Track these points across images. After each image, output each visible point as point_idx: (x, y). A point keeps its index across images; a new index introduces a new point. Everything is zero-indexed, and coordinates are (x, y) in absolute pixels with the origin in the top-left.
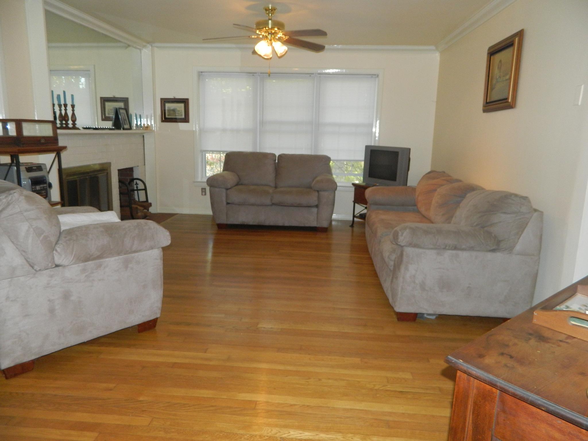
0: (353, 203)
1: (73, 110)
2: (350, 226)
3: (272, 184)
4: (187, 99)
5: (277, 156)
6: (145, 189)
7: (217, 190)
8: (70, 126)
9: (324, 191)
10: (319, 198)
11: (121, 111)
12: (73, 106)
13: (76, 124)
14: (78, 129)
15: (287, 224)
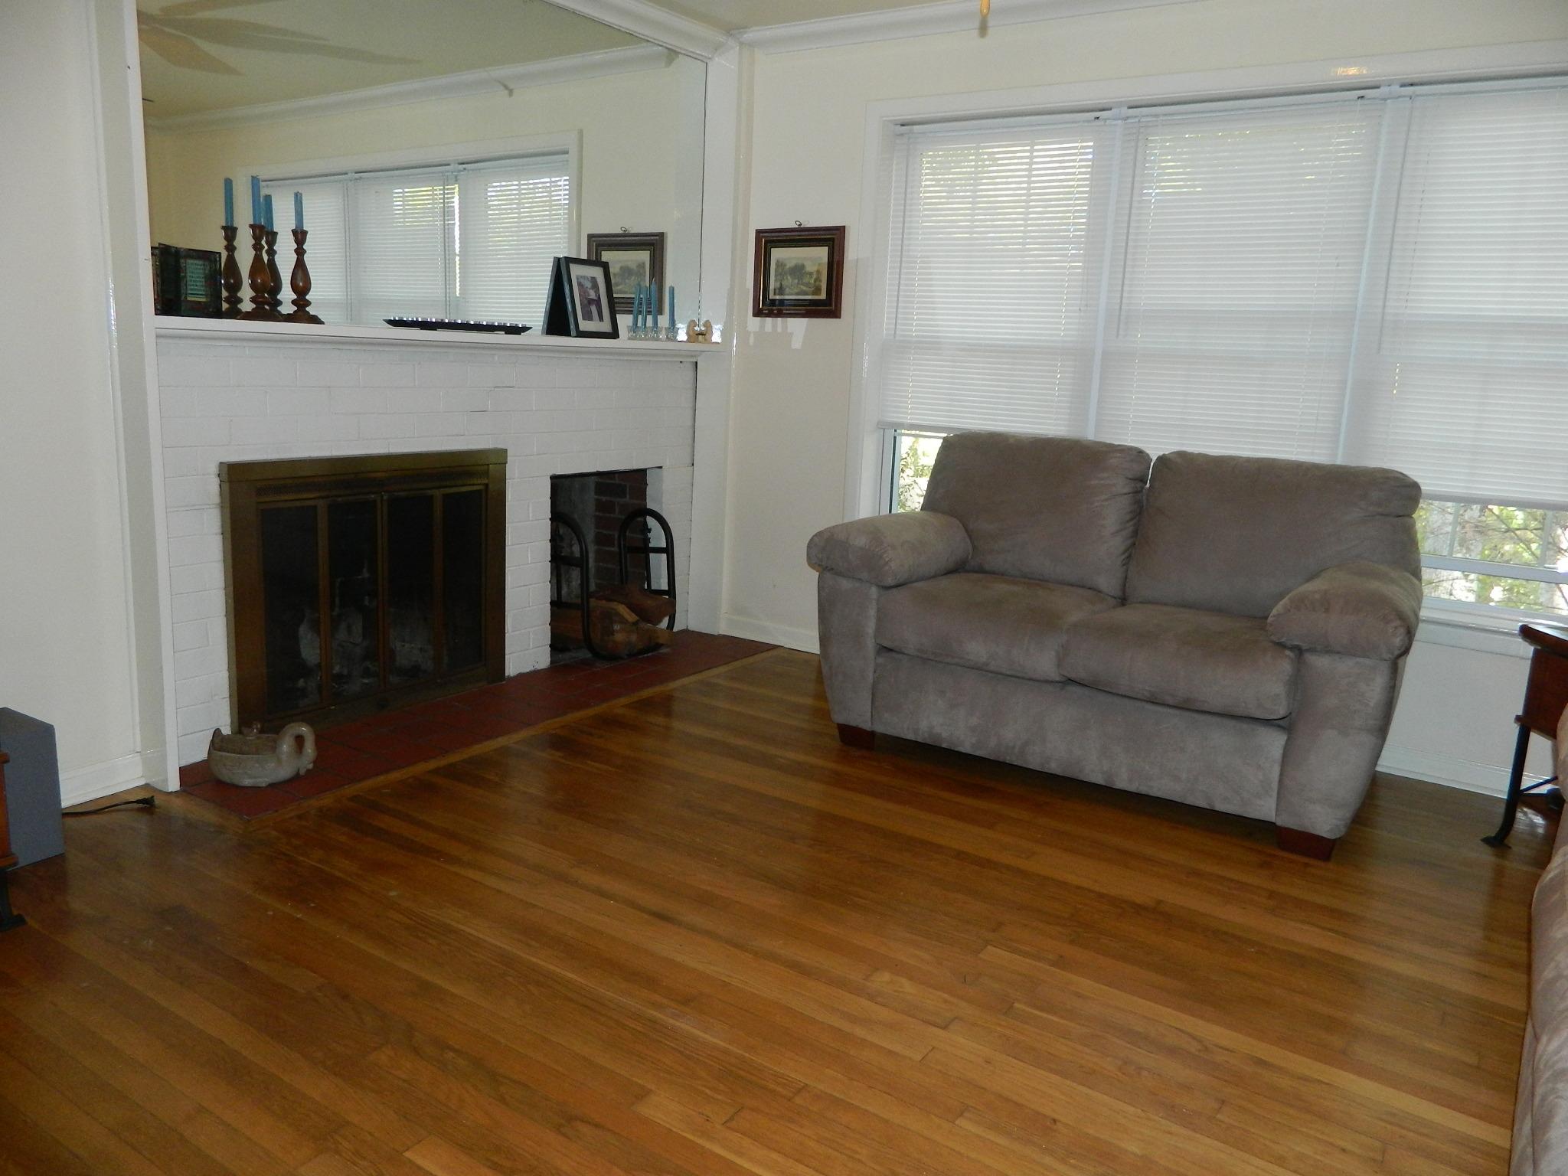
0: (1515, 730)
1: (300, 252)
2: (1487, 841)
3: (1107, 583)
4: (840, 231)
5: (1154, 459)
6: (669, 550)
7: (845, 584)
8: (287, 308)
9: (1328, 650)
10: (1299, 684)
11: (576, 271)
12: (300, 236)
13: (308, 303)
14: (315, 320)
15: (1123, 782)
